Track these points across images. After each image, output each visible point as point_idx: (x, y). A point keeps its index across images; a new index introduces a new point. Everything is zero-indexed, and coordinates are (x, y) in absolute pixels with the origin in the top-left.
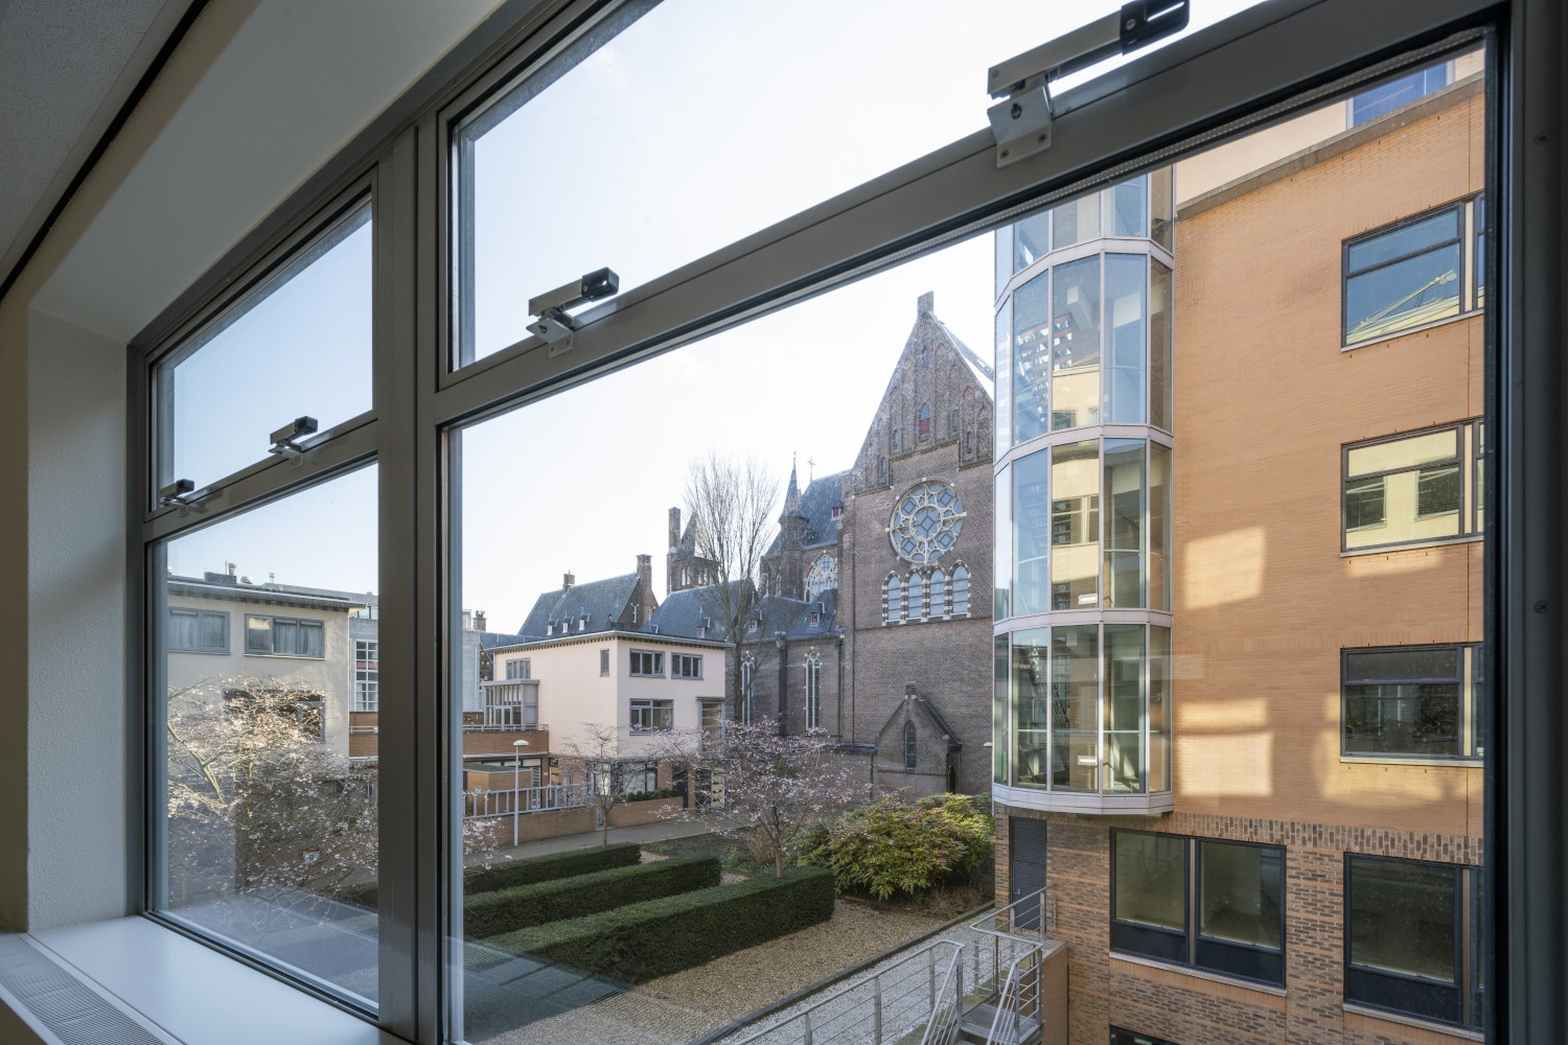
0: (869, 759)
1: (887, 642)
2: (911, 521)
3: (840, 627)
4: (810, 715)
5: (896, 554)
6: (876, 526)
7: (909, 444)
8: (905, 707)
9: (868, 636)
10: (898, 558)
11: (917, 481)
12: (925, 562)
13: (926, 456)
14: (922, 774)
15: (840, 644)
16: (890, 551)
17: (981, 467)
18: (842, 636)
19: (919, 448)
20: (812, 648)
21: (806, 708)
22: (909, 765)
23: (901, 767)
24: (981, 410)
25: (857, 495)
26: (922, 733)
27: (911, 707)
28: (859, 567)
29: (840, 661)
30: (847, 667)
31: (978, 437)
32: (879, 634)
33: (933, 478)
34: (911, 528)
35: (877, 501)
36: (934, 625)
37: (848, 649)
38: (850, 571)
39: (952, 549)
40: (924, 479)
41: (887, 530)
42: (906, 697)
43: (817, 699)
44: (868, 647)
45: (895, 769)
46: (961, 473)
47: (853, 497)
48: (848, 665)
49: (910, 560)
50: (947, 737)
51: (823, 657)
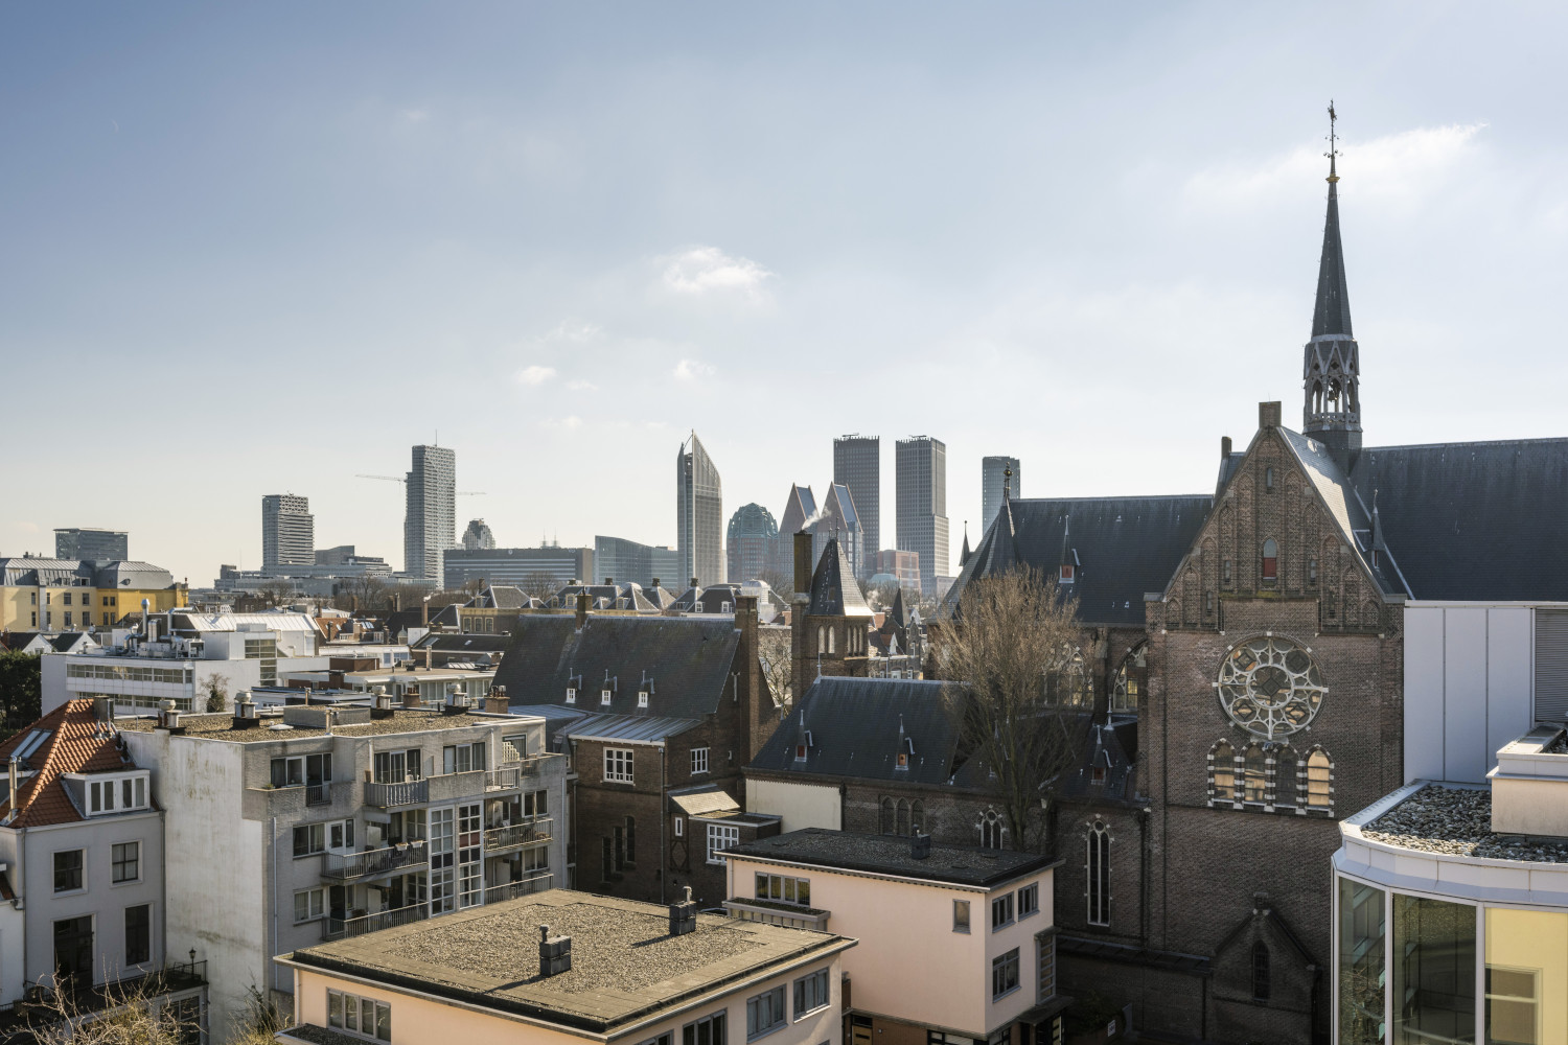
0: (1200, 981)
1: (1214, 826)
2: (1248, 680)
3: (1141, 795)
4: (1094, 903)
5: (1228, 719)
6: (1199, 677)
7: (1248, 584)
8: (1254, 924)
9: (1187, 815)
10: (1231, 724)
11: (1258, 633)
12: (1270, 736)
13: (1272, 605)
14: (1278, 1008)
15: (1143, 820)
16: (1219, 712)
17: (1349, 639)
18: (1147, 810)
19: (1260, 594)
20: (1098, 816)
21: (1088, 894)
22: (1257, 995)
23: (1248, 997)
24: (1348, 570)
25: (1169, 629)
26: (1276, 959)
27: (1261, 924)
28: (1172, 725)
29: (1143, 839)
30: (1155, 851)
31: (1345, 601)
32: (1203, 815)
33: (1282, 634)
34: (1249, 689)
35: (1200, 644)
36: (1283, 819)
37: (1156, 827)
38: (1159, 727)
39: (1308, 729)
40: (1269, 634)
41: (1215, 685)
42: (1255, 912)
43: (1105, 885)
44: (1186, 829)
45: (1239, 998)
46: (1321, 640)
47: (1164, 632)
48: (1156, 850)
49: (1247, 728)
50: (1312, 967)
51: (1114, 830)
